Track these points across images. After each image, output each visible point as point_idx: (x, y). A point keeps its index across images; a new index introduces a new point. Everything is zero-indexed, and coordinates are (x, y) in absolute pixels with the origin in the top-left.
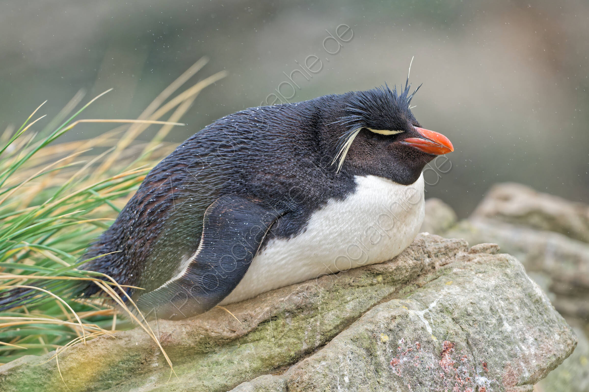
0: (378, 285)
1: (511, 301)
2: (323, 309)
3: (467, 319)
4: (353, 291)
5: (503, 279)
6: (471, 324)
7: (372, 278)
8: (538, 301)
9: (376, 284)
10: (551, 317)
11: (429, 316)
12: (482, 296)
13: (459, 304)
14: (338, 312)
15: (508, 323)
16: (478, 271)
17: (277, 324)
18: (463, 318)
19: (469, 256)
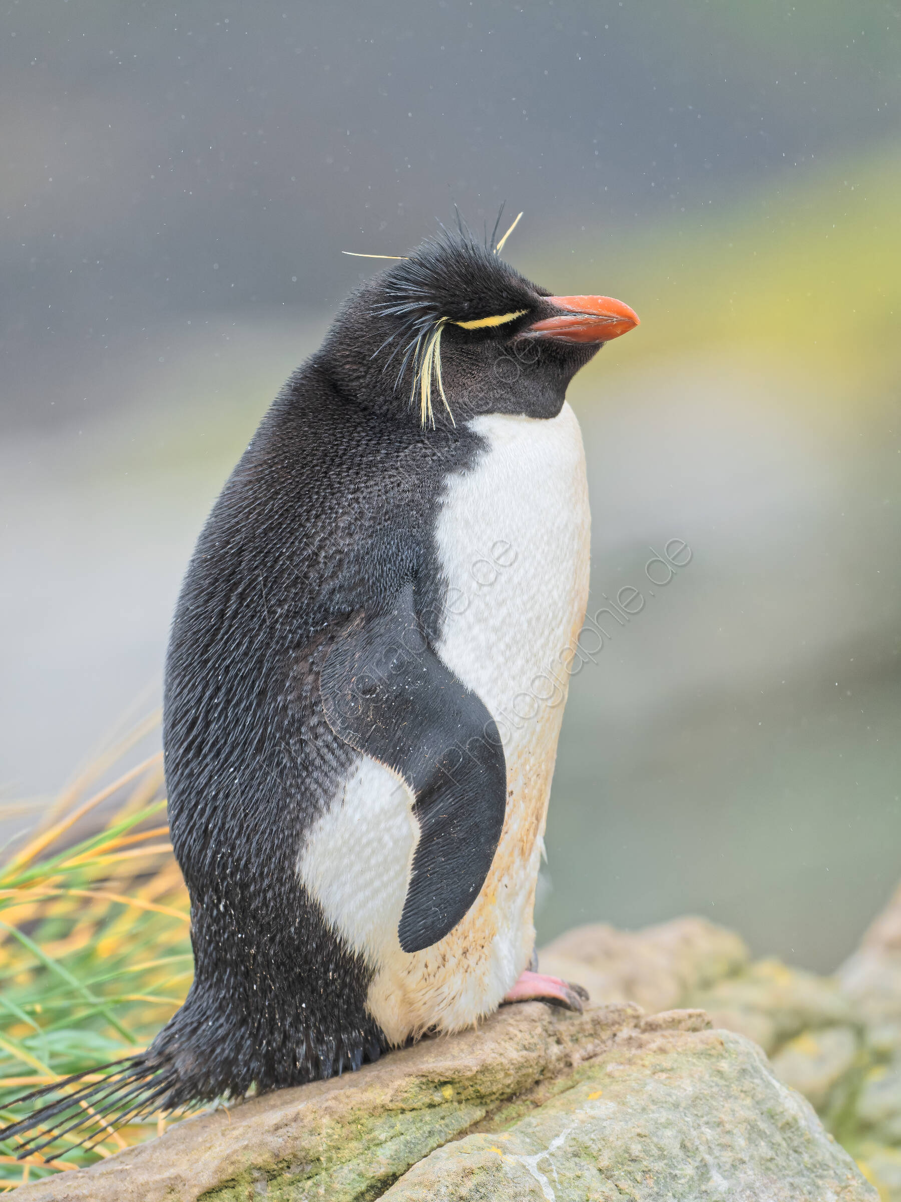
0: (446, 1105)
1: (728, 1127)
2: (330, 1159)
3: (629, 1169)
4: (393, 1120)
5: (713, 1082)
6: (639, 1179)
7: (431, 1091)
8: (789, 1126)
9: (441, 1103)
10: (819, 1158)
11: (550, 1165)
12: (663, 1120)
13: (611, 1139)
14: (361, 1165)
15: (721, 1174)
16: (658, 1067)
17: (237, 1195)
18: (620, 1166)
19: (639, 1038)
